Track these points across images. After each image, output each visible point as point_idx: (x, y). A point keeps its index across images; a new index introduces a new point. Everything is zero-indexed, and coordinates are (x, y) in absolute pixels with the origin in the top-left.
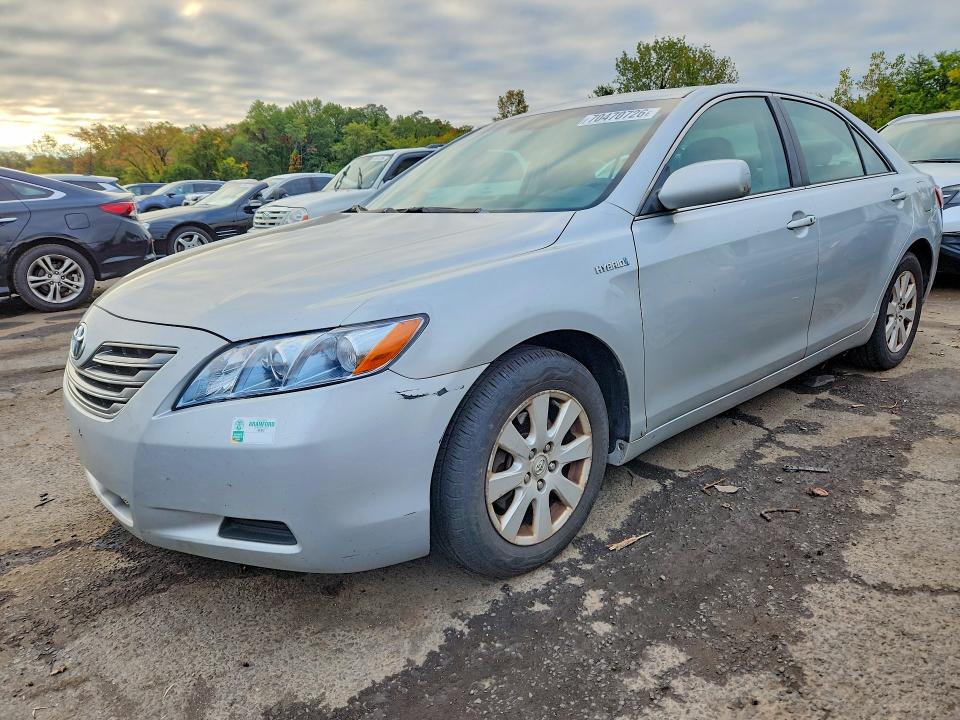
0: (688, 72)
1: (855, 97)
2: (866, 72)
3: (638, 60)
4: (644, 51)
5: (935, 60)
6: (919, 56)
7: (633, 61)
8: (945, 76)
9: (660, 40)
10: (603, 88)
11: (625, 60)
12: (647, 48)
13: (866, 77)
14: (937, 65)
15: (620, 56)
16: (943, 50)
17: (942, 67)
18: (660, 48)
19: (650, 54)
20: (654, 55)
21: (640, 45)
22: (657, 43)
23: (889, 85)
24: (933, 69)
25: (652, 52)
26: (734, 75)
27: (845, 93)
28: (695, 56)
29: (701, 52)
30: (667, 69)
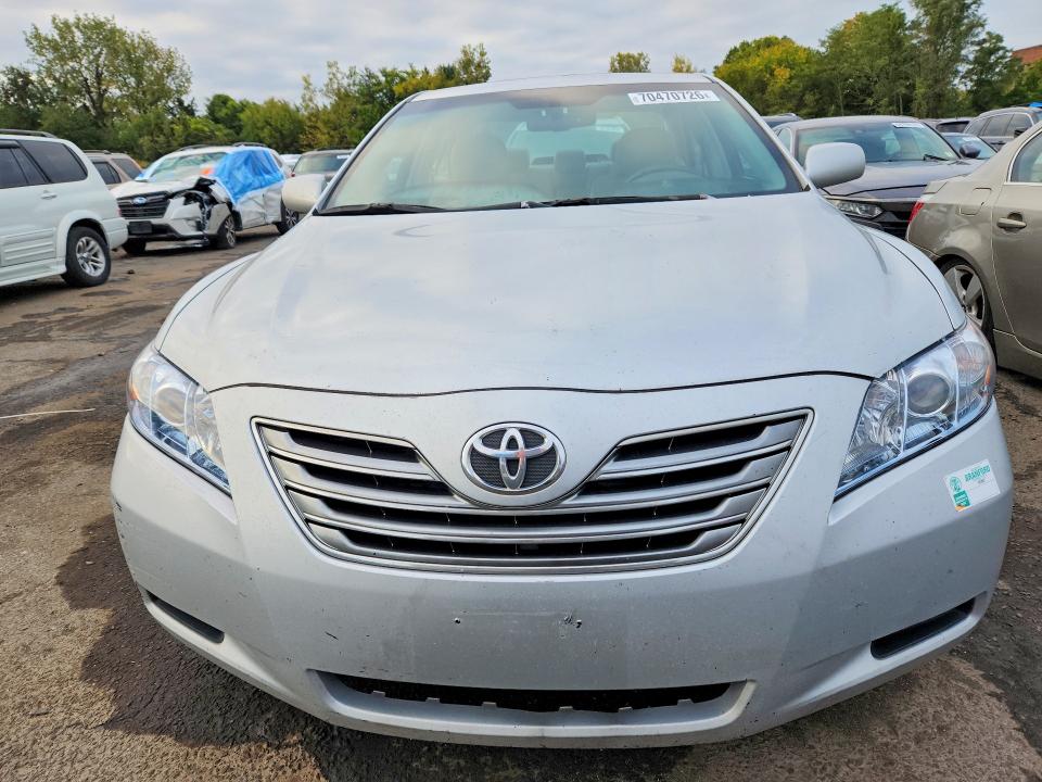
0: (130, 60)
1: (321, 106)
2: (326, 81)
3: (57, 38)
4: (65, 29)
5: (380, 75)
6: (366, 69)
7: (50, 38)
8: (392, 91)
9: (82, 17)
10: (13, 69)
11: (37, 36)
12: (66, 24)
13: (327, 85)
14: (383, 79)
15: (30, 31)
16: (384, 66)
17: (387, 81)
18: (85, 27)
19: (72, 32)
20: (78, 34)
21: (54, 19)
22: (79, 19)
23: (347, 95)
24: (379, 83)
25: (74, 29)
26: (185, 68)
27: (311, 100)
28: (132, 41)
29: (140, 37)
30: (100, 53)
